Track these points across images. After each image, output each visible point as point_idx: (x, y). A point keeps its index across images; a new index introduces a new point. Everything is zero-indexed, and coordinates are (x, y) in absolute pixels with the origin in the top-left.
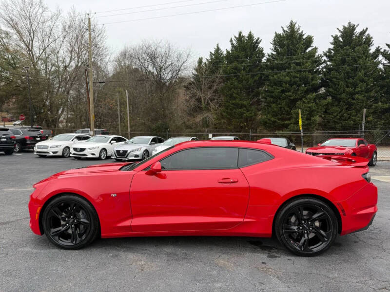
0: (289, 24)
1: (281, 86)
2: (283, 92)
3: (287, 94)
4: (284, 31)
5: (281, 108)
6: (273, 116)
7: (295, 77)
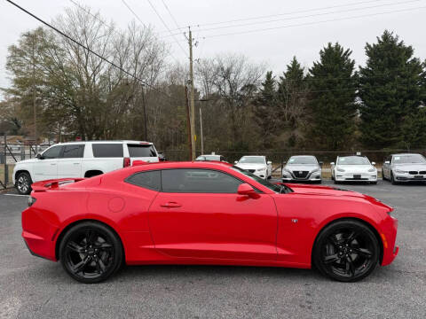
0: (383, 34)
1: (385, 99)
2: (388, 106)
3: (393, 108)
4: (380, 42)
5: (385, 123)
6: (377, 132)
7: (401, 90)
